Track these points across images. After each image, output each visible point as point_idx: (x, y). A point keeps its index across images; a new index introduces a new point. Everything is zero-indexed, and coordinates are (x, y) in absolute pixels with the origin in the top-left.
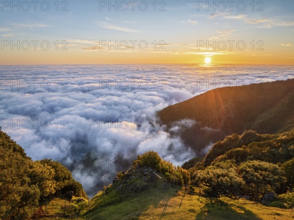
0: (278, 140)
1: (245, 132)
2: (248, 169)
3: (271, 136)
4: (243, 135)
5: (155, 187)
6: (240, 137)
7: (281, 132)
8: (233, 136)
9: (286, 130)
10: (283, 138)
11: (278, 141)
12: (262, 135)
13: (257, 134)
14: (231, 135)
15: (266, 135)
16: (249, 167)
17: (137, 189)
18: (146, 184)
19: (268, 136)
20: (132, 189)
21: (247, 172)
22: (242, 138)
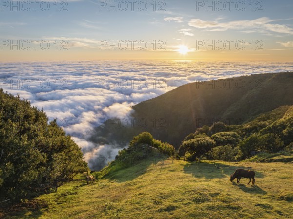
0: (243, 129)
1: (214, 124)
2: (217, 136)
3: (237, 126)
4: (213, 126)
5: (152, 156)
6: (210, 129)
7: (245, 123)
8: (204, 128)
9: (249, 121)
10: (247, 127)
11: (243, 131)
12: (230, 126)
13: (225, 126)
14: (201, 127)
15: (233, 126)
16: (218, 135)
17: (139, 158)
18: (145, 154)
19: (235, 127)
20: (135, 159)
21: (217, 138)
22: (211, 129)
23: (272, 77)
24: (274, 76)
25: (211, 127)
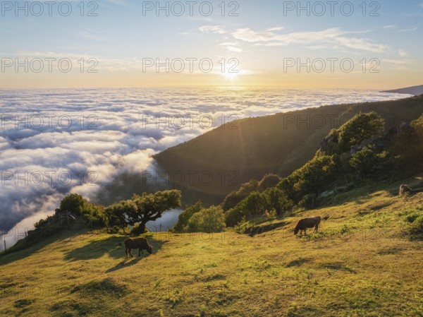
1: (265, 177)
4: (263, 180)
6: (259, 183)
8: (251, 183)
14: (248, 182)
22: (262, 184)
23: (348, 109)
24: (350, 108)
25: (261, 182)
